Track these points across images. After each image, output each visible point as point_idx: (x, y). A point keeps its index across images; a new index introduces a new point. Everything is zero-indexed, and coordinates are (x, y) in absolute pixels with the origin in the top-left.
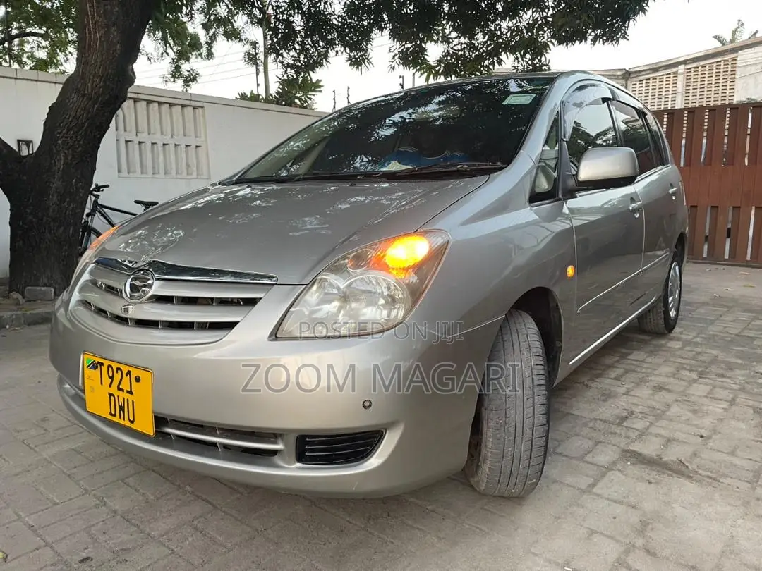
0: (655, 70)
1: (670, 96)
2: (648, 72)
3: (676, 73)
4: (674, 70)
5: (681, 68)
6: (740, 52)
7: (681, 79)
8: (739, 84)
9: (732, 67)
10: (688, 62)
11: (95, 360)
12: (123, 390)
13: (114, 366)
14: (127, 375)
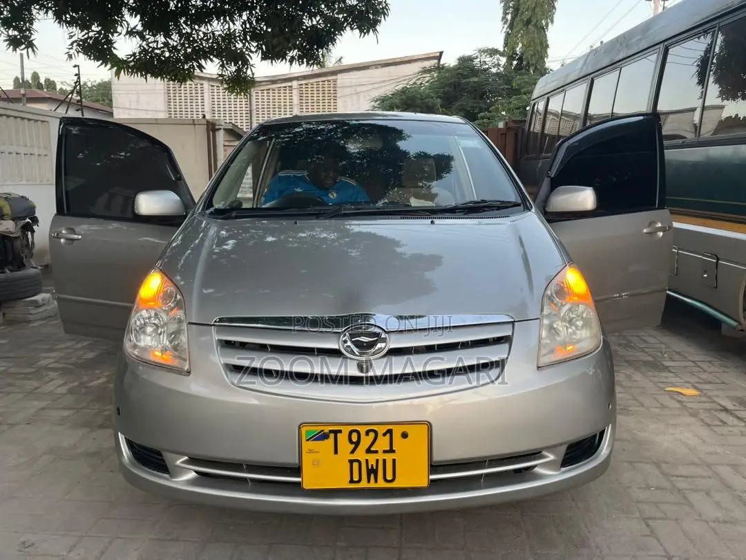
0: (274, 82)
1: (288, 107)
2: (268, 83)
3: (290, 87)
4: (289, 84)
5: (295, 84)
6: (339, 75)
7: (295, 92)
8: (340, 102)
9: (334, 87)
10: (300, 79)
11: (326, 429)
12: (376, 452)
13: (363, 430)
14: (384, 435)
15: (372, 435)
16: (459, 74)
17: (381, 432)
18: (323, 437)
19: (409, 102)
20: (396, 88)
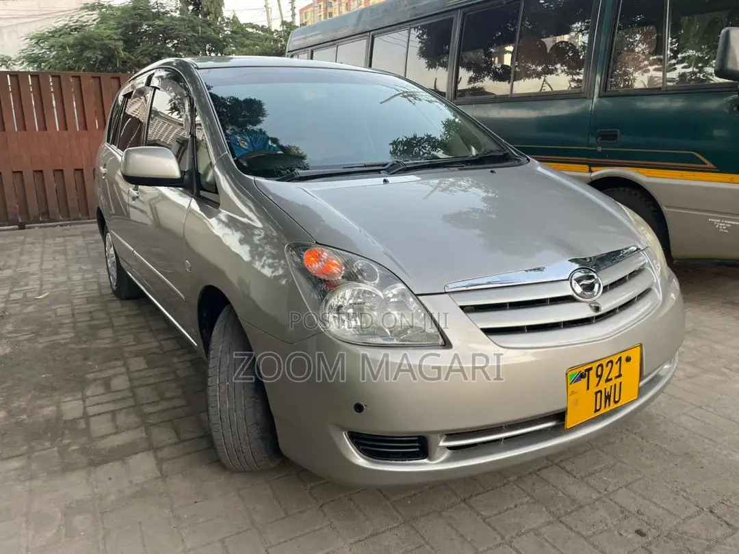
11: (583, 370)
12: (611, 379)
13: (604, 363)
14: (617, 363)
15: (610, 365)
16: (139, 14)
17: (615, 361)
18: (582, 376)
19: (86, 42)
20: (56, 25)
